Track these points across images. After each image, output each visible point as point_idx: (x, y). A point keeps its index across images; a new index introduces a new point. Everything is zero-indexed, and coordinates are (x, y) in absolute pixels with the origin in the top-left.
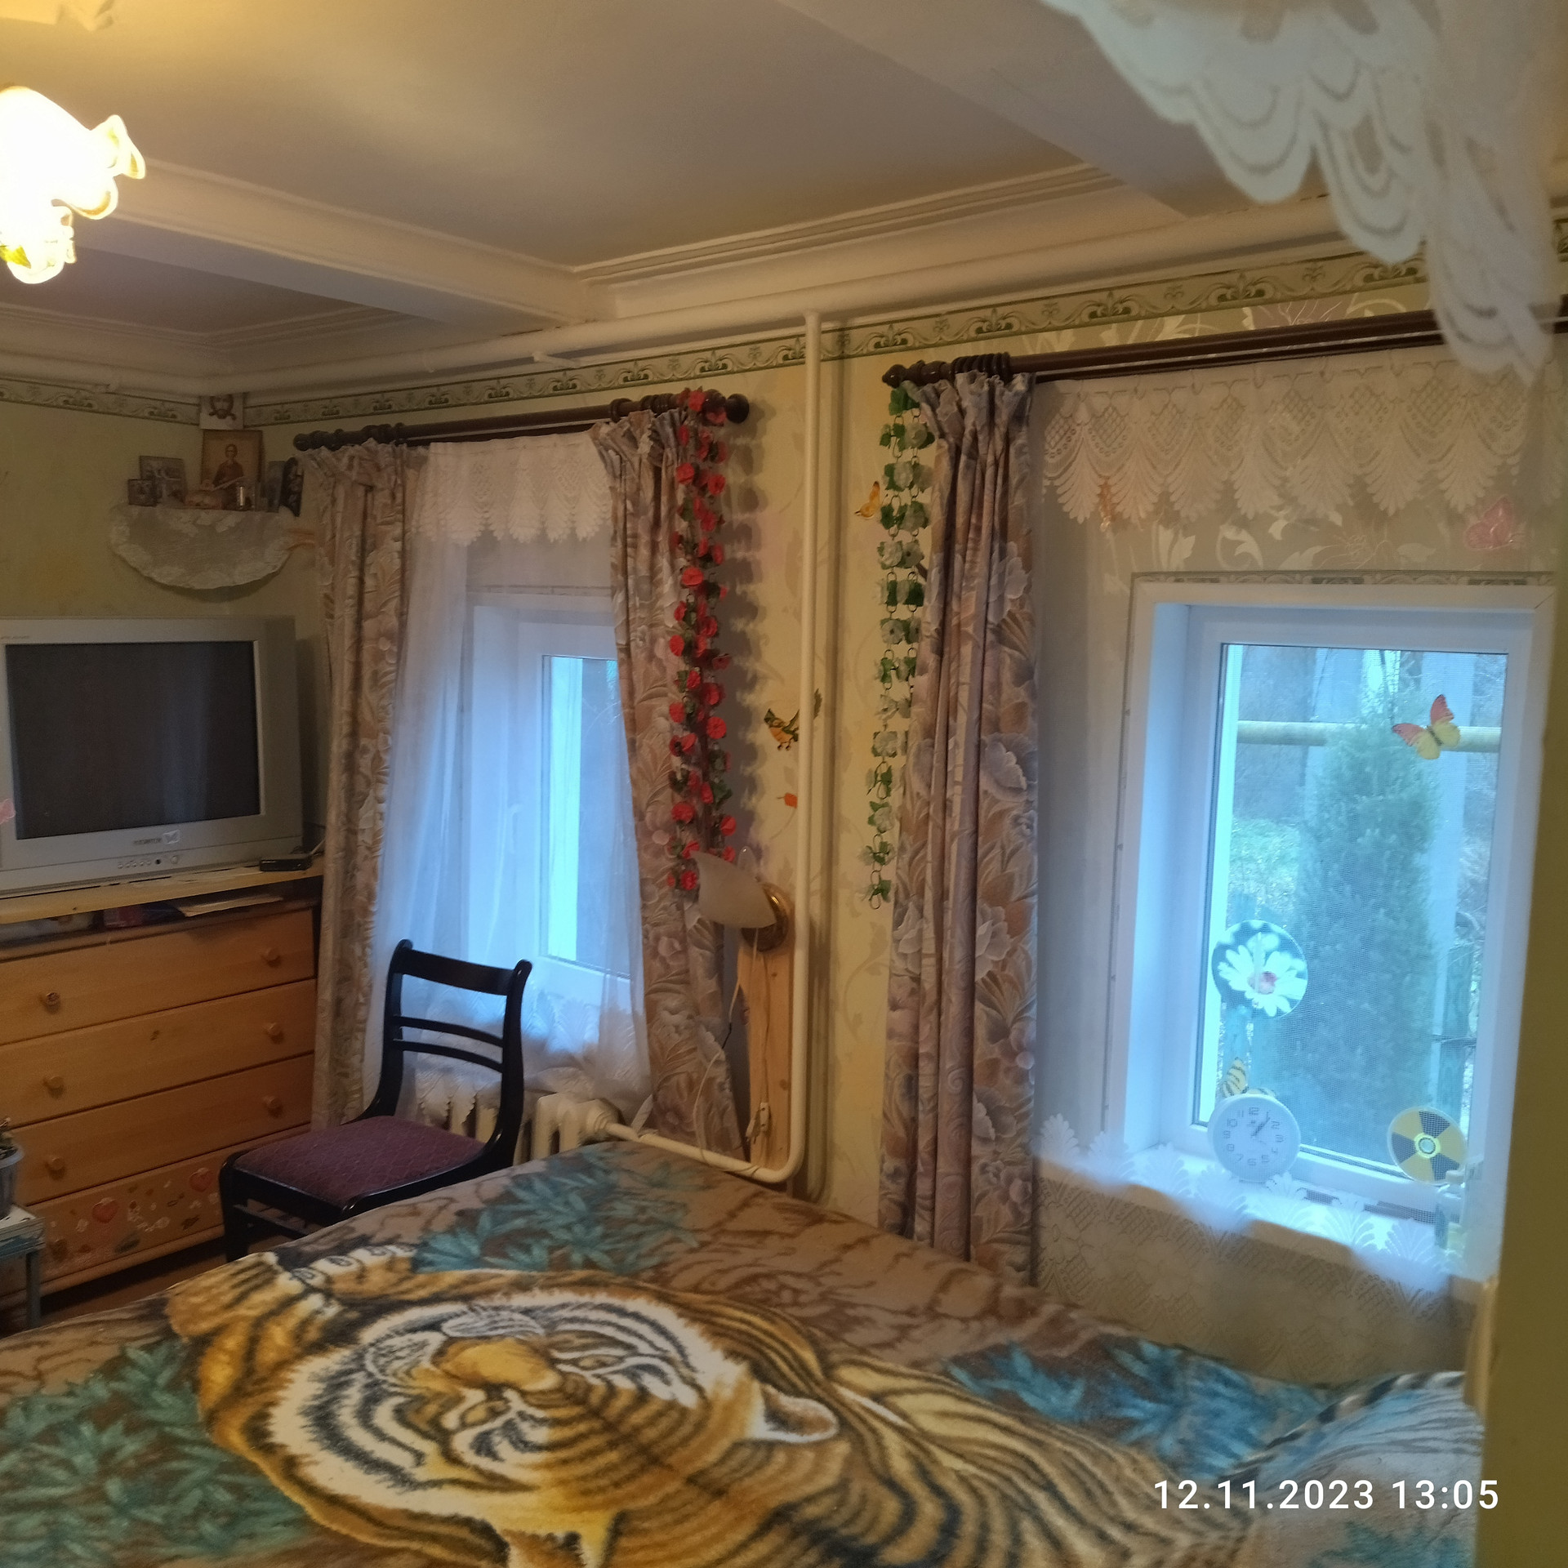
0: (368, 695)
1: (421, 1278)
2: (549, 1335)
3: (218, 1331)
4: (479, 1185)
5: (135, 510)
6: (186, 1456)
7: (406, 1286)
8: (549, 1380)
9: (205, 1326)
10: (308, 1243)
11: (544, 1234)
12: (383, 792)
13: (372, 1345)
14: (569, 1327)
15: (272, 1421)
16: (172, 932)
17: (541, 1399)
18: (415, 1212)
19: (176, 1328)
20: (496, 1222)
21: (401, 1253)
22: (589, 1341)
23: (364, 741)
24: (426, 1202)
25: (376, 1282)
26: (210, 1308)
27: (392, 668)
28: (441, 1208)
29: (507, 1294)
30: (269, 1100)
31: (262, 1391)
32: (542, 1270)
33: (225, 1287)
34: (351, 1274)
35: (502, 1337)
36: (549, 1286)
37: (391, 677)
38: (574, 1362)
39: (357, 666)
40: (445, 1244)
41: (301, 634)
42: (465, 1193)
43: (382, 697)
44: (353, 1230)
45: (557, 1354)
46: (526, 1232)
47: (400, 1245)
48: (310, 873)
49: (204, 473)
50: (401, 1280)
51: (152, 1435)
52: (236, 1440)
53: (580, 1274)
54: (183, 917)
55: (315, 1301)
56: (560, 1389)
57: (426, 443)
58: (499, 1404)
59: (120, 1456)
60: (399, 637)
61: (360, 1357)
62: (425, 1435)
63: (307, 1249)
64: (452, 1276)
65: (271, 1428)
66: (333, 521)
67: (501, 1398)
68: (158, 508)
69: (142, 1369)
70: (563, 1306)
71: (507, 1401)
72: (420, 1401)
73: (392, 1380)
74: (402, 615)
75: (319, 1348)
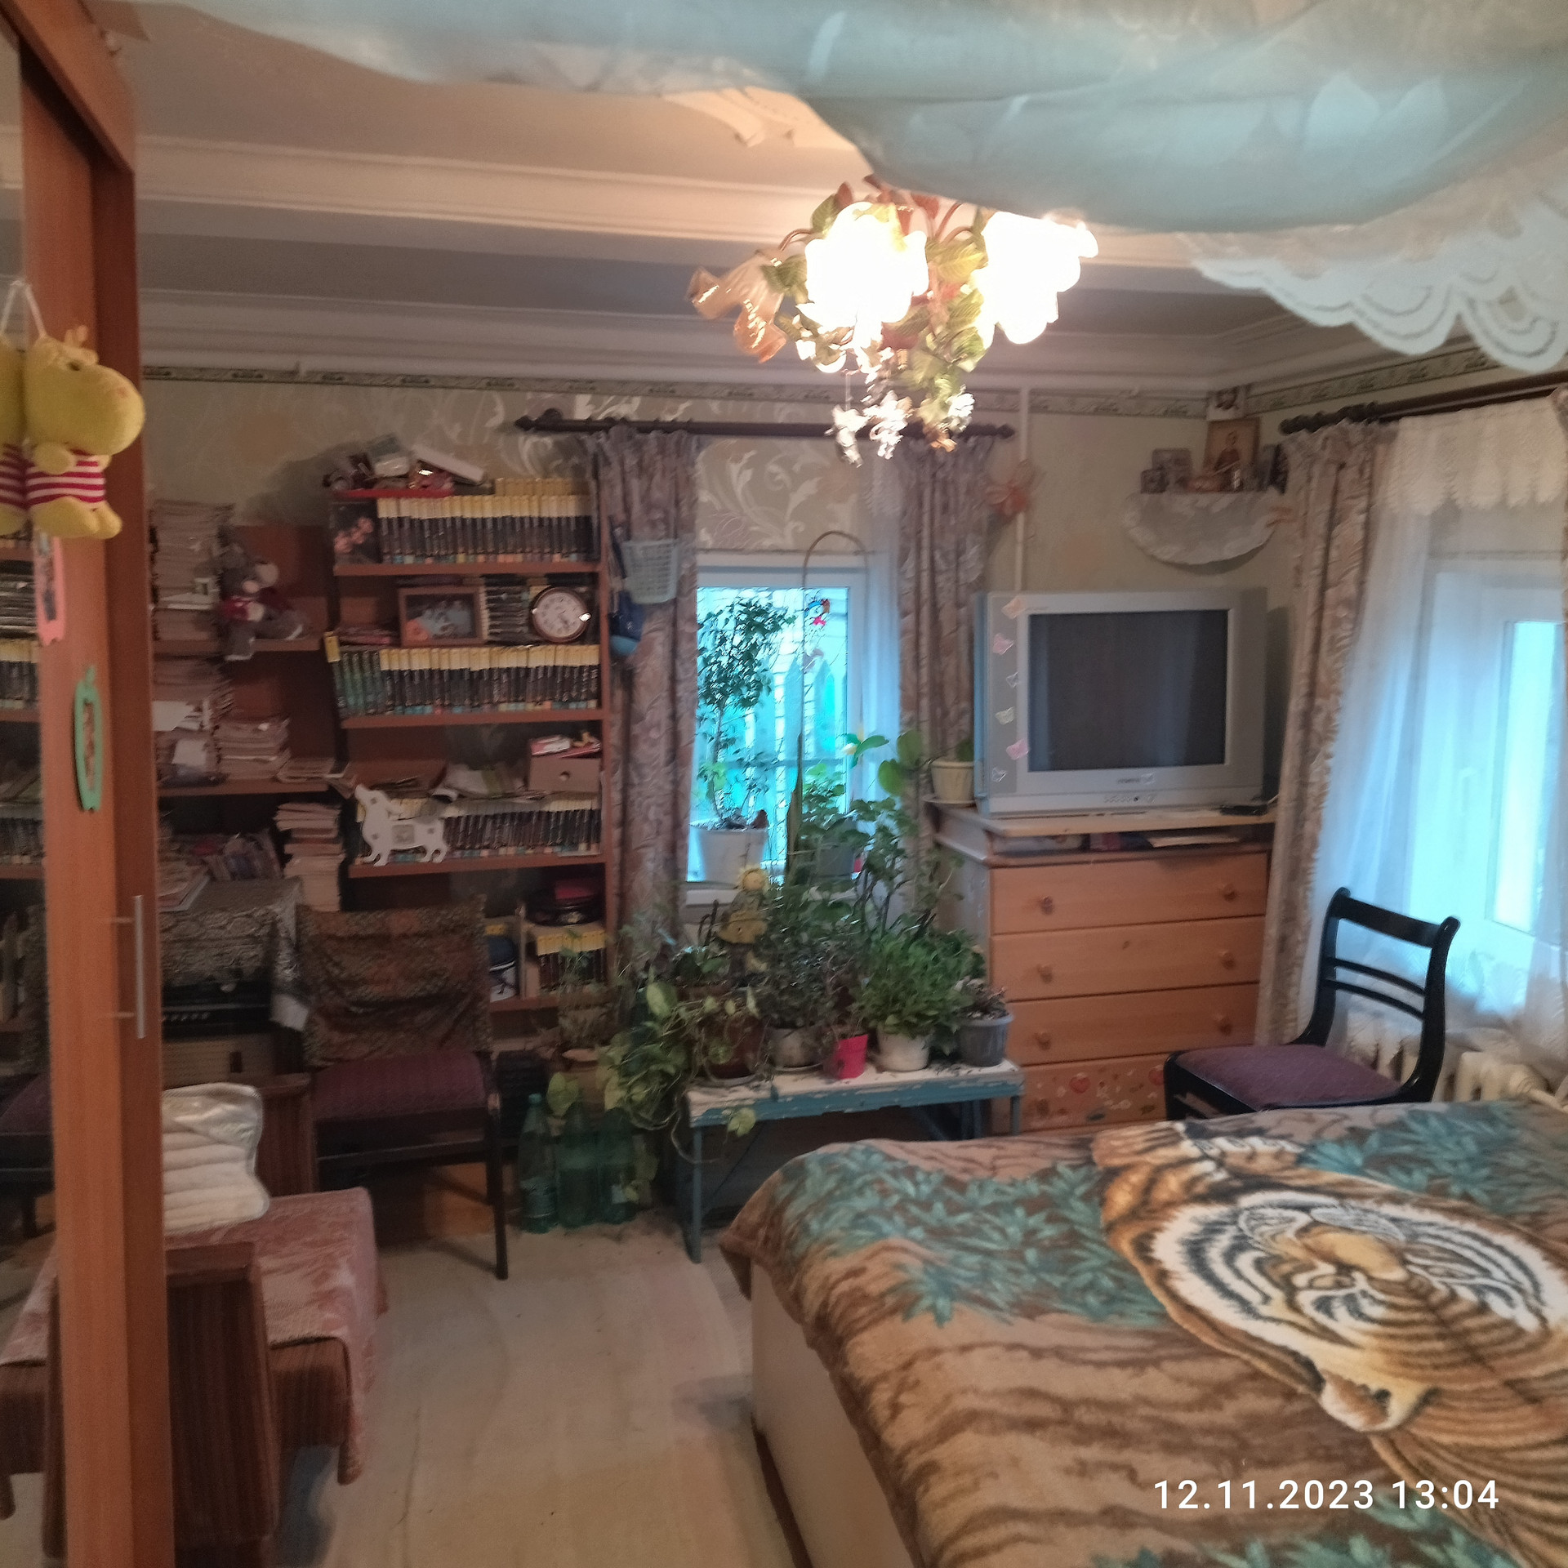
0: (1325, 658)
1: (1303, 1171)
2: (1408, 1242)
3: (1128, 1168)
4: (1375, 1111)
5: (1146, 497)
6: (1084, 1248)
7: (1287, 1173)
8: (1397, 1274)
9: (1116, 1162)
10: (1212, 1124)
11: (1427, 1163)
12: (1332, 748)
13: (1247, 1209)
14: (1431, 1241)
15: (1155, 1242)
16: (1143, 859)
17: (1386, 1287)
18: (1310, 1120)
19: (1096, 1158)
20: (1384, 1142)
21: (1289, 1147)
22: (1446, 1256)
23: (1319, 702)
24: (1323, 1115)
25: (1262, 1165)
26: (1124, 1151)
27: (1347, 634)
28: (1334, 1122)
29: (1379, 1202)
30: (1219, 1017)
31: (1153, 1219)
32: (1419, 1190)
33: (1140, 1139)
34: (1243, 1153)
35: (1364, 1232)
36: (1421, 1205)
37: (1345, 642)
38: (1426, 1268)
39: (1318, 631)
40: (1333, 1150)
41: (1273, 604)
42: (1361, 1116)
43: (1336, 661)
44: (1252, 1122)
45: (1410, 1257)
46: (1409, 1158)
47: (1292, 1142)
48: (1264, 819)
49: (1208, 461)
50: (1285, 1169)
51: (1065, 1228)
52: (1126, 1247)
53: (1454, 1203)
54: (1150, 848)
55: (1208, 1166)
56: (1405, 1284)
57: (1398, 418)
58: (1346, 1280)
59: (1041, 1235)
60: (1356, 604)
61: (1235, 1216)
62: (1276, 1285)
63: (1212, 1128)
64: (1330, 1176)
65: (1153, 1247)
66: (1307, 498)
67: (1349, 1276)
68: (1165, 494)
69: (1066, 1181)
70: (1431, 1224)
71: (1353, 1280)
72: (1278, 1260)
73: (1258, 1238)
74: (1361, 583)
75: (1204, 1199)
